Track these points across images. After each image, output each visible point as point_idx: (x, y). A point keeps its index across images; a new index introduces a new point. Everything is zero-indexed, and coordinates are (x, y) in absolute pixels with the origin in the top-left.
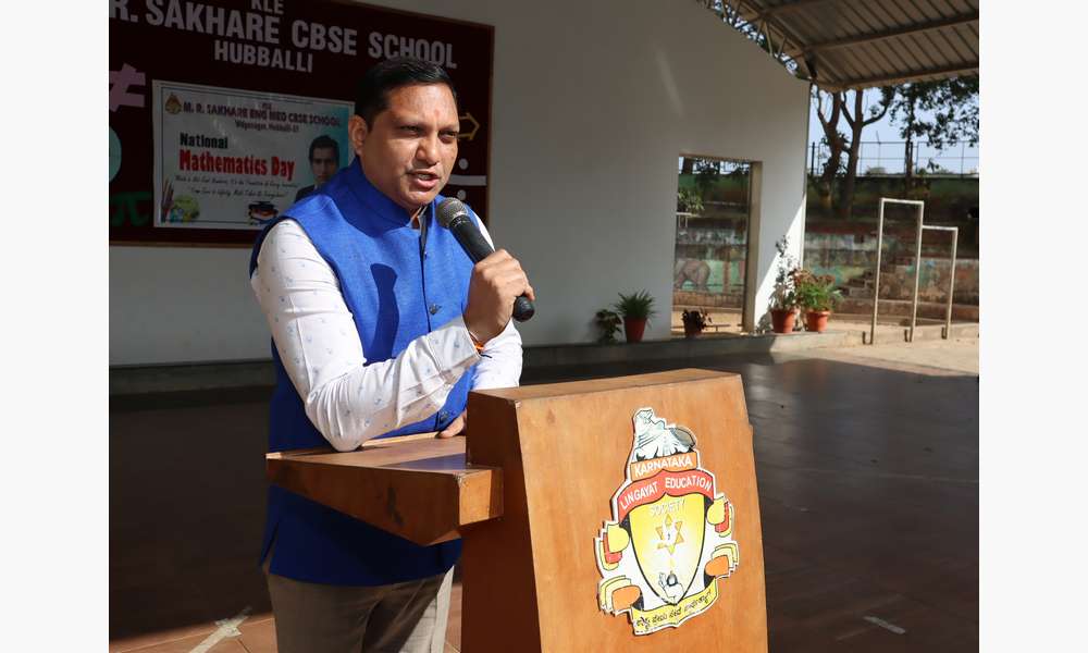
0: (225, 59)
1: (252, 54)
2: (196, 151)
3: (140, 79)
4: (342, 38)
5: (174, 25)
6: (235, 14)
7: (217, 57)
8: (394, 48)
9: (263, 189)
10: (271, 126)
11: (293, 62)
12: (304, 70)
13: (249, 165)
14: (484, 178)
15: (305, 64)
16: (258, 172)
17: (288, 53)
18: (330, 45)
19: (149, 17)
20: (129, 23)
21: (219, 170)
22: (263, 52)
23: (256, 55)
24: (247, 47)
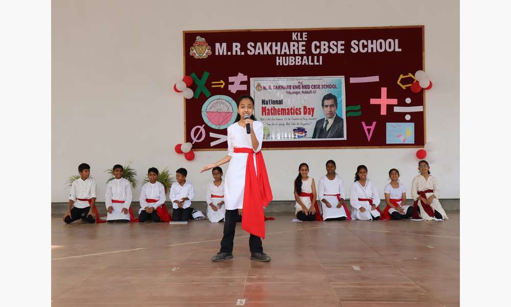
0: (281, 64)
1: (293, 61)
2: (269, 106)
3: (245, 78)
4: (337, 46)
5: (259, 53)
6: (285, 44)
7: (277, 64)
8: (364, 46)
9: (299, 122)
10: (303, 92)
11: (313, 61)
12: (318, 64)
13: (293, 111)
14: (422, 106)
15: (318, 61)
16: (297, 114)
17: (310, 57)
18: (331, 50)
19: (249, 52)
20: (241, 55)
21: (279, 114)
22: (298, 59)
23: (295, 60)
24: (291, 57)
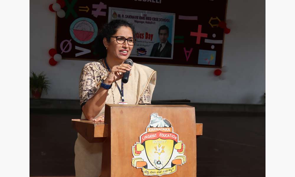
3: (105, 7)
9: (142, 43)
10: (146, 22)
12: (158, 2)
13: (138, 35)
14: (222, 41)
16: (141, 38)
